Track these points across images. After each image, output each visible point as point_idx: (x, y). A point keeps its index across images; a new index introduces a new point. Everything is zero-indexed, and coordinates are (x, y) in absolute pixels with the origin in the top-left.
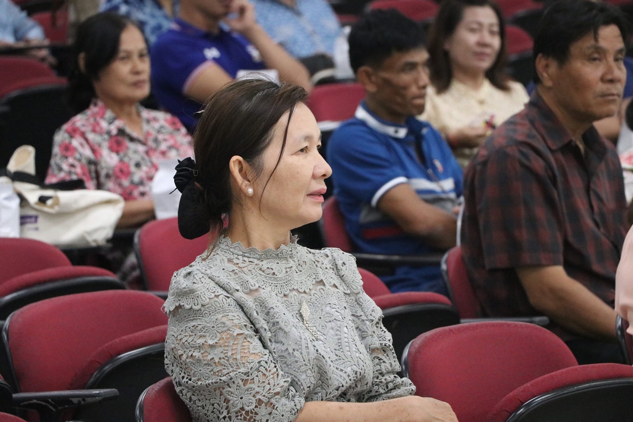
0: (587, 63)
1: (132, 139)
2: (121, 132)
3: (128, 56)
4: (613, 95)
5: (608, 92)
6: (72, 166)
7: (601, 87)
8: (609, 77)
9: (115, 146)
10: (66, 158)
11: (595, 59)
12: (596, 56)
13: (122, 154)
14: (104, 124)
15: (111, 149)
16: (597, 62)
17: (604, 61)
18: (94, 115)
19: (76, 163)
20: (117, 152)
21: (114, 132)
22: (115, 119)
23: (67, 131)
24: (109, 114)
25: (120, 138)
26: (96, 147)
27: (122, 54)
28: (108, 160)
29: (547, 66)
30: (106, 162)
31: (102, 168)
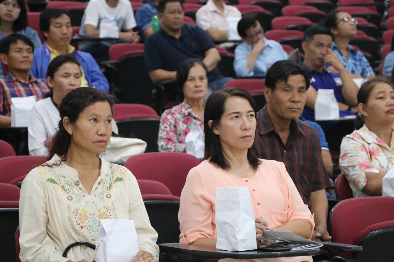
0: (283, 92)
1: (195, 118)
2: (189, 114)
3: (193, 79)
4: (294, 108)
5: (292, 107)
6: (166, 127)
7: (289, 104)
8: (293, 100)
9: (186, 121)
10: (164, 124)
11: (287, 91)
12: (288, 89)
13: (188, 124)
14: (183, 110)
15: (184, 122)
16: (288, 92)
17: (292, 92)
18: (181, 106)
19: (168, 126)
20: (187, 124)
21: (187, 114)
22: (189, 108)
23: (167, 113)
24: (187, 106)
25: (189, 117)
26: (177, 120)
27: (189, 78)
28: (181, 127)
29: (268, 92)
30: (180, 128)
31: (178, 131)
